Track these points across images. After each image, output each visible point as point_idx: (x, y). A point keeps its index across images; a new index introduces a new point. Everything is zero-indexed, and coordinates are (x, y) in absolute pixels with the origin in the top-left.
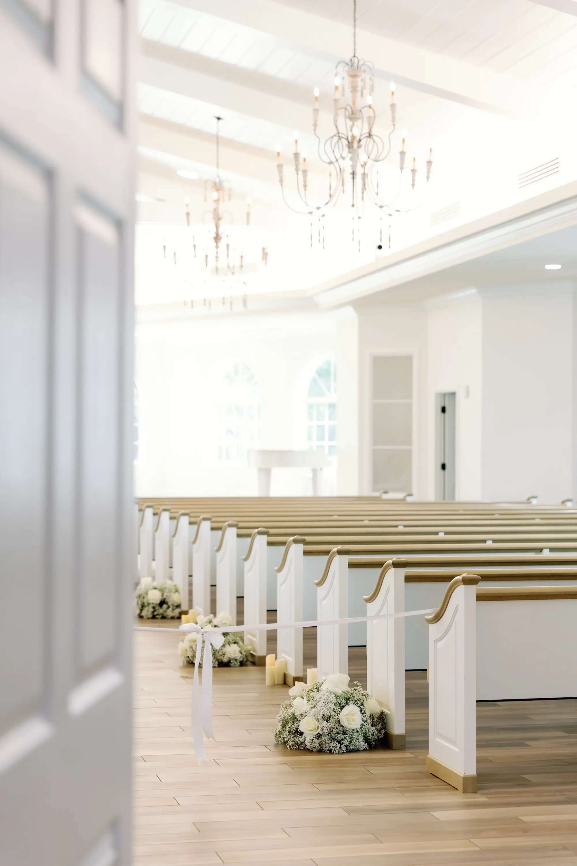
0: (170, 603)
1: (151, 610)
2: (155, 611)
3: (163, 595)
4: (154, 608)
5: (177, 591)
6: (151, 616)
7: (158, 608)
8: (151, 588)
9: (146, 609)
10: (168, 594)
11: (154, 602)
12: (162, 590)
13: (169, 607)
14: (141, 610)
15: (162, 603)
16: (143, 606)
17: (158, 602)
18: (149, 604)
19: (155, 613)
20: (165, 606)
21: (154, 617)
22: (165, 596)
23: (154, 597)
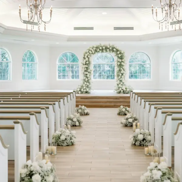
0: (147, 140)
1: (139, 142)
2: (141, 143)
3: (144, 137)
4: (140, 142)
5: (150, 135)
6: (139, 145)
7: (142, 142)
8: (139, 133)
9: (137, 142)
10: (146, 137)
11: (140, 139)
12: (144, 134)
13: (146, 142)
14: (135, 142)
15: (144, 140)
16: (136, 141)
17: (142, 139)
18: (138, 140)
19: (141, 144)
20: (145, 141)
21: (140, 145)
22: (145, 137)
23: (141, 137)
